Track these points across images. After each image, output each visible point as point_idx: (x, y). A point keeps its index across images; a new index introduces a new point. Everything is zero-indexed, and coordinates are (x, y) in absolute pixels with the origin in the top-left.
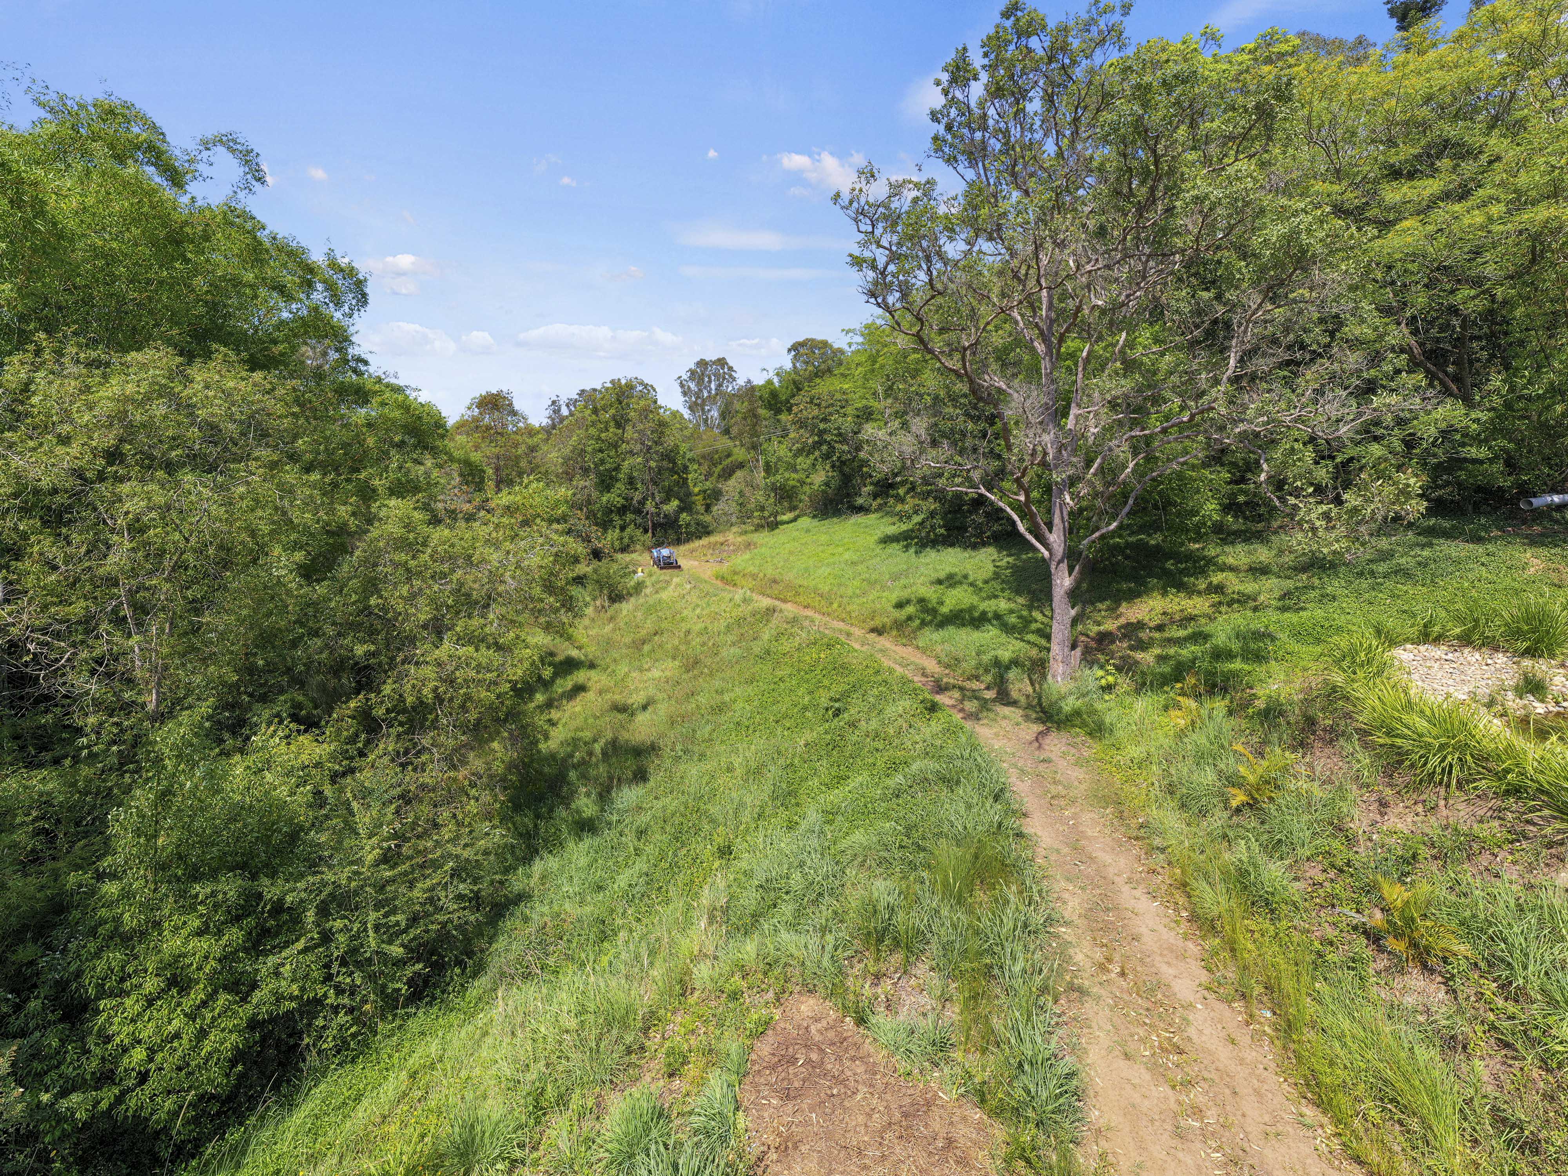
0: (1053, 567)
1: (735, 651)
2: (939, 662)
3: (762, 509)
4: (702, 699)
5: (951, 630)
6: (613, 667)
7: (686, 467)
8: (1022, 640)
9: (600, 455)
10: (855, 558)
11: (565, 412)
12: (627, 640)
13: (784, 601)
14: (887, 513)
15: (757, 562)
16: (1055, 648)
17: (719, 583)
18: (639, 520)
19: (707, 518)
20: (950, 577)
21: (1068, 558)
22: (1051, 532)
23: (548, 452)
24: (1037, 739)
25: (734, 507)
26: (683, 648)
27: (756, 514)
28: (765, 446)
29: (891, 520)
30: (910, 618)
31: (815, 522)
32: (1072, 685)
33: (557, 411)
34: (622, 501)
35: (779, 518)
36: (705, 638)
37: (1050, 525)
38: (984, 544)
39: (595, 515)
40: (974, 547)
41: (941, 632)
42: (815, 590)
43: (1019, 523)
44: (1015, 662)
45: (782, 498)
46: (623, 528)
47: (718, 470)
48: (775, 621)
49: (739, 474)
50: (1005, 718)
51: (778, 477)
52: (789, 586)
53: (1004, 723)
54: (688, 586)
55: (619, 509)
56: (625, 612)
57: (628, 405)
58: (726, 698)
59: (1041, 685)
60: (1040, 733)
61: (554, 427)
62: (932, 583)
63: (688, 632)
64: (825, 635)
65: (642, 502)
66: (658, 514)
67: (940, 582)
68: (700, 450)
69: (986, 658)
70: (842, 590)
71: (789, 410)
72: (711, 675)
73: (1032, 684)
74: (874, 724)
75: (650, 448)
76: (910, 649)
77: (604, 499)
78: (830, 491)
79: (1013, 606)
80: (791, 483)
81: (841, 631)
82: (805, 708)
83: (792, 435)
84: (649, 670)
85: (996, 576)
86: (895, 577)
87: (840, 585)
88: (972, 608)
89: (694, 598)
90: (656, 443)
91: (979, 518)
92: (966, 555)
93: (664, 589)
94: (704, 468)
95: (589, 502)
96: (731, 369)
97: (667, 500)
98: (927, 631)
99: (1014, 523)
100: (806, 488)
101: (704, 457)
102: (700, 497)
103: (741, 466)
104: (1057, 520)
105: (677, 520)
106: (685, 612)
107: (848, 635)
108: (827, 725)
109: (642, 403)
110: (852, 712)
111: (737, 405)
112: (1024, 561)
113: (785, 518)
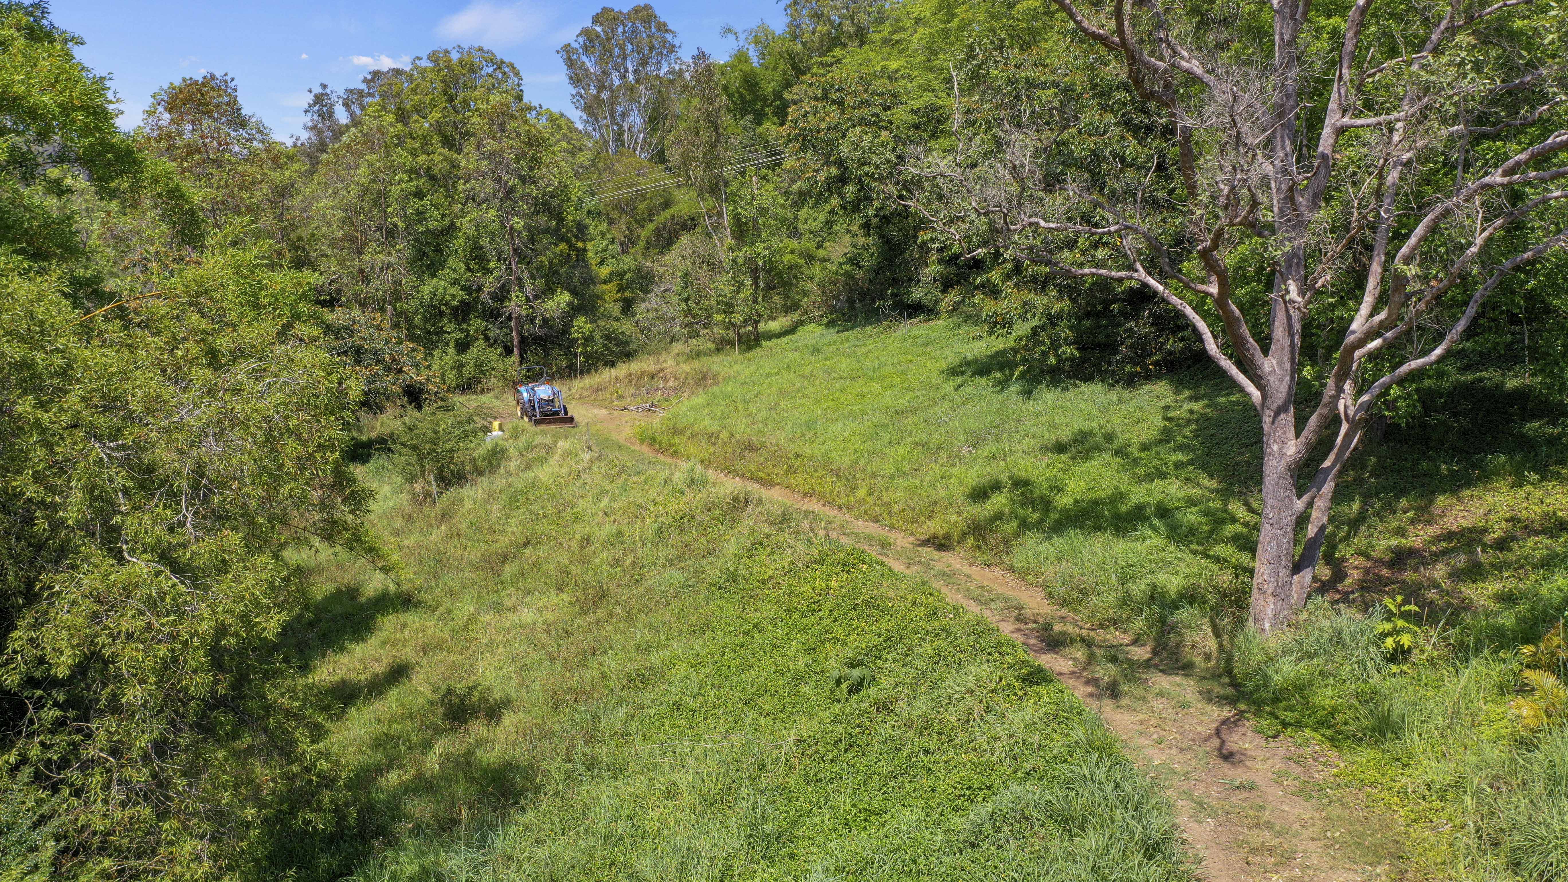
0: (1267, 420)
1: (675, 576)
2: (1050, 595)
3: (729, 309)
4: (611, 663)
5: (1074, 536)
6: (447, 604)
7: (582, 228)
8: (1206, 556)
9: (418, 203)
10: (902, 404)
11: (342, 116)
12: (475, 555)
13: (768, 483)
14: (968, 318)
15: (717, 411)
16: (1263, 569)
17: (645, 449)
18: (494, 331)
19: (626, 327)
20: (1082, 437)
21: (1296, 404)
22: (1265, 351)
23: (315, 198)
24: (1218, 732)
25: (672, 308)
26: (576, 569)
27: (718, 317)
28: (734, 186)
29: (976, 330)
30: (999, 516)
31: (831, 334)
32: (1288, 636)
33: (326, 114)
34: (461, 294)
35: (761, 327)
36: (618, 552)
37: (1265, 343)
38: (1148, 377)
39: (409, 321)
40: (1131, 381)
41: (1057, 541)
42: (826, 464)
43: (1208, 336)
44: (1190, 597)
45: (769, 288)
46: (463, 347)
47: (646, 232)
48: (746, 523)
49: (685, 240)
50: (1161, 694)
51: (760, 247)
52: (777, 457)
53: (1159, 705)
54: (586, 457)
55: (455, 310)
56: (468, 504)
57: (466, 103)
58: (656, 659)
59: (1233, 636)
60: (1225, 722)
61: (322, 147)
62: (1045, 449)
63: (586, 541)
64: (839, 547)
65: (502, 295)
66: (531, 319)
67: (1060, 448)
68: (609, 194)
69: (1138, 589)
70: (875, 465)
71: (781, 114)
72: (629, 619)
73: (1217, 634)
74: (922, 706)
75: (512, 190)
76: (998, 572)
77: (426, 289)
78: (860, 274)
79: (1193, 492)
80: (787, 258)
81: (870, 539)
82: (799, 678)
83: (789, 163)
84: (514, 609)
85: (1166, 436)
86: (976, 441)
87: (873, 453)
88: (1119, 496)
89: (596, 478)
90: (523, 179)
91: (1142, 326)
92: (1113, 396)
93: (542, 461)
94: (619, 230)
95: (397, 295)
96: (663, 28)
97: (549, 291)
98: (1031, 540)
99: (1198, 336)
100: (817, 269)
101: (618, 207)
102: (612, 286)
103: (690, 224)
104: (1279, 332)
105: (565, 331)
106: (582, 504)
107: (884, 545)
108: (837, 708)
109: (495, 98)
110: (884, 683)
111: (678, 105)
112: (1222, 409)
113: (774, 326)
